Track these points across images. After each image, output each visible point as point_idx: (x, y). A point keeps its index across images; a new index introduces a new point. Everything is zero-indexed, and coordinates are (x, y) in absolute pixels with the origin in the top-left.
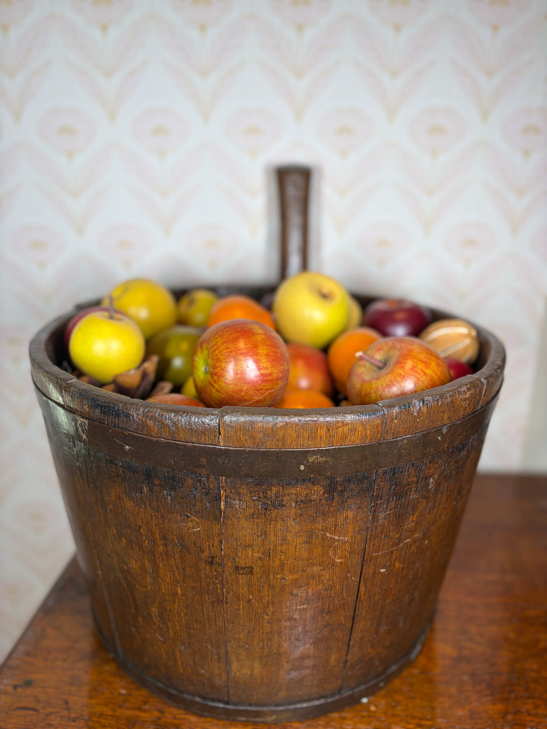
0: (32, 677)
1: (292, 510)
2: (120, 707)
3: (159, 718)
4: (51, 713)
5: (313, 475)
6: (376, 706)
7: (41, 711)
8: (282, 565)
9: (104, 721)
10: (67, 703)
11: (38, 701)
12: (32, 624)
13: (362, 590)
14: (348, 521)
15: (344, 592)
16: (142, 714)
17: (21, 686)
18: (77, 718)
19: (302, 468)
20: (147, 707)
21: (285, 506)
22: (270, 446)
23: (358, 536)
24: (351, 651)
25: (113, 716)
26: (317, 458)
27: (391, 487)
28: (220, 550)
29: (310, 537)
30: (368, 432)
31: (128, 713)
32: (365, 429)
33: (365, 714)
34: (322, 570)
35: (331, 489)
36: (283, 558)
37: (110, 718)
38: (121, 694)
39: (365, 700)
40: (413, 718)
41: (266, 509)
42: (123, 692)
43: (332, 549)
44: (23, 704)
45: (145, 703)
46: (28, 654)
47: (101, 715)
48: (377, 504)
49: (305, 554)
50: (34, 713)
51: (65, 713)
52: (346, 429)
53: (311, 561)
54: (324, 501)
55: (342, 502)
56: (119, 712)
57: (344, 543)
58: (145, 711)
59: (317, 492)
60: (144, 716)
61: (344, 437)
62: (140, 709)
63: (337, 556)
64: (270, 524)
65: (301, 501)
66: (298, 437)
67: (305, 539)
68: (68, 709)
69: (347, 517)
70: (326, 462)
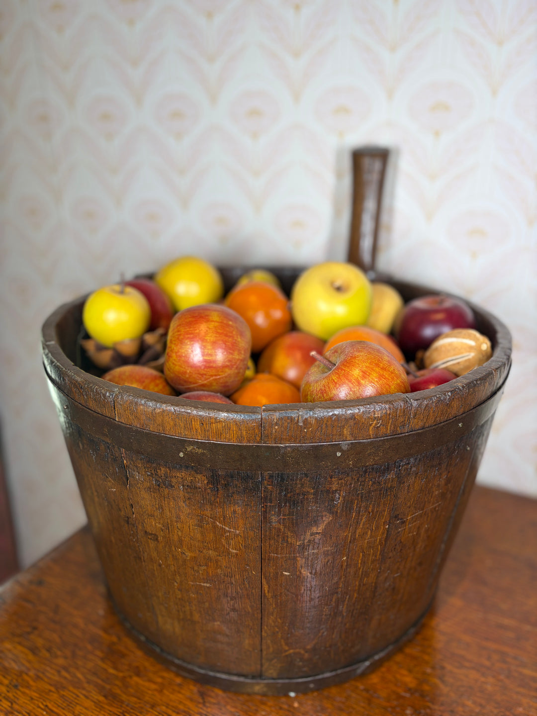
0: (46, 579)
1: (180, 492)
3: (115, 644)
5: (193, 463)
6: (300, 703)
8: (180, 540)
11: (39, 598)
13: (266, 587)
14: (237, 515)
15: (246, 583)
19: (181, 455)
20: (111, 631)
21: (174, 487)
22: (152, 428)
23: (251, 533)
24: (264, 641)
26: (194, 448)
27: (280, 493)
28: (132, 513)
29: (201, 521)
30: (244, 433)
32: (240, 430)
34: (217, 555)
35: (214, 480)
36: (180, 534)
39: (292, 694)
41: (159, 485)
43: (224, 538)
45: (112, 627)
46: (54, 561)
48: (266, 506)
49: (199, 536)
52: (219, 426)
53: (205, 544)
54: (209, 491)
55: (228, 496)
57: (238, 535)
58: (108, 634)
59: (201, 480)
61: (219, 435)
62: (106, 631)
63: (231, 546)
64: (165, 501)
65: (188, 486)
66: (175, 425)
67: (196, 522)
68: (56, 613)
69: (235, 512)
70: (203, 454)
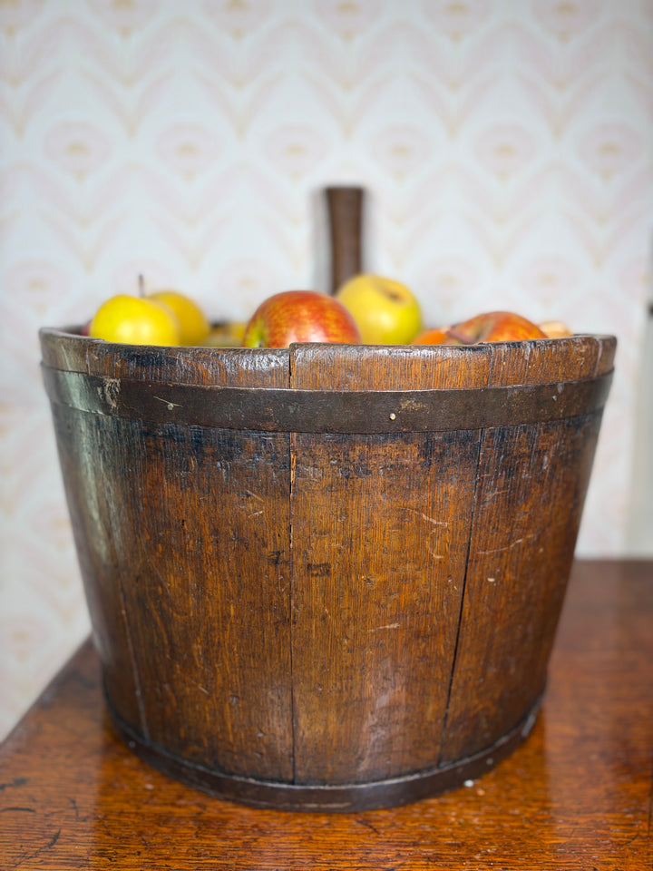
0: (24, 775)
1: (380, 479)
2: (146, 803)
3: (199, 813)
4: (53, 813)
5: (406, 429)
6: (486, 790)
7: (39, 811)
8: (367, 560)
9: (124, 820)
10: (74, 802)
11: (34, 801)
12: (25, 721)
13: (467, 605)
14: (448, 498)
15: (445, 607)
16: (176, 810)
17: (10, 785)
18: (88, 817)
19: (393, 417)
20: (182, 802)
21: (371, 472)
22: (354, 385)
23: (461, 523)
24: (452, 699)
25: (137, 814)
26: (411, 404)
27: (498, 457)
28: (288, 541)
29: (402, 518)
30: (473, 373)
31: (157, 809)
32: (469, 368)
33: (471, 798)
34: (417, 570)
35: (427, 451)
36: (368, 549)
37: (133, 816)
38: (146, 790)
39: (469, 783)
40: (535, 801)
41: (347, 477)
42: (150, 787)
43: (429, 538)
44: (15, 804)
45: (180, 797)
46: (19, 751)
47: (121, 813)
48: (482, 478)
49: (395, 544)
50: (31, 814)
51: (73, 813)
52: (446, 365)
53: (403, 555)
54: (419, 468)
55: (441, 471)
56: (145, 809)
57: (445, 530)
58: (180, 807)
59: (411, 455)
60: (181, 812)
61: (443, 378)
62: (173, 805)
63: (435, 550)
64: (352, 500)
65: (391, 466)
66: (388, 374)
67: (395, 521)
68: (75, 808)
69: (446, 493)
70: (422, 410)
